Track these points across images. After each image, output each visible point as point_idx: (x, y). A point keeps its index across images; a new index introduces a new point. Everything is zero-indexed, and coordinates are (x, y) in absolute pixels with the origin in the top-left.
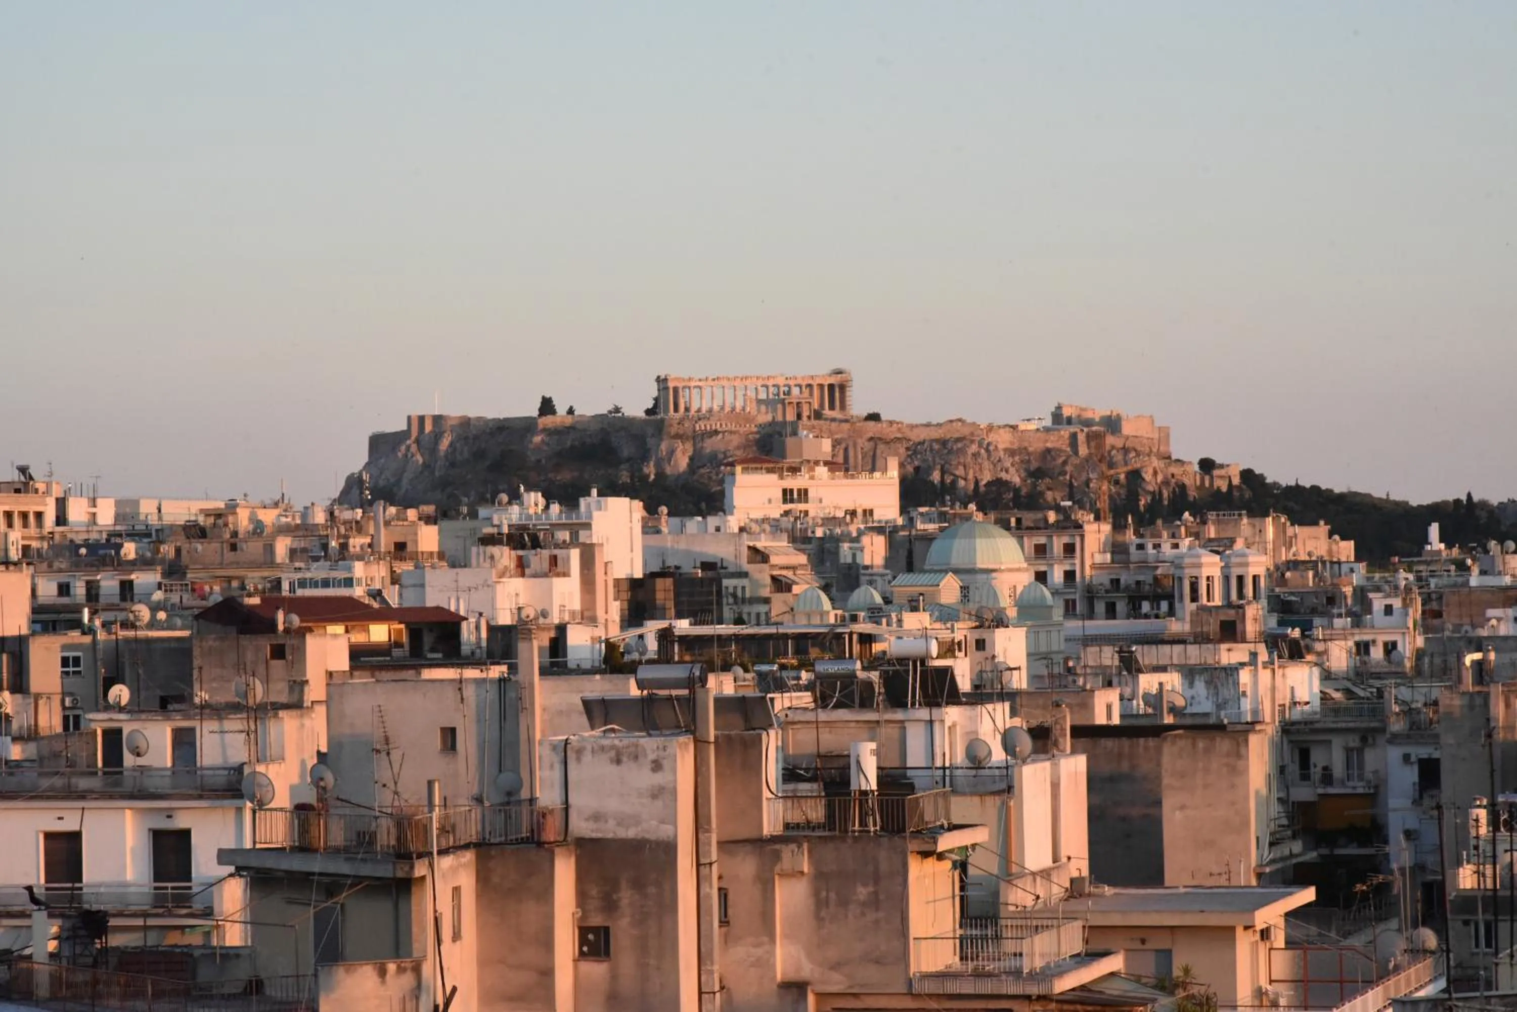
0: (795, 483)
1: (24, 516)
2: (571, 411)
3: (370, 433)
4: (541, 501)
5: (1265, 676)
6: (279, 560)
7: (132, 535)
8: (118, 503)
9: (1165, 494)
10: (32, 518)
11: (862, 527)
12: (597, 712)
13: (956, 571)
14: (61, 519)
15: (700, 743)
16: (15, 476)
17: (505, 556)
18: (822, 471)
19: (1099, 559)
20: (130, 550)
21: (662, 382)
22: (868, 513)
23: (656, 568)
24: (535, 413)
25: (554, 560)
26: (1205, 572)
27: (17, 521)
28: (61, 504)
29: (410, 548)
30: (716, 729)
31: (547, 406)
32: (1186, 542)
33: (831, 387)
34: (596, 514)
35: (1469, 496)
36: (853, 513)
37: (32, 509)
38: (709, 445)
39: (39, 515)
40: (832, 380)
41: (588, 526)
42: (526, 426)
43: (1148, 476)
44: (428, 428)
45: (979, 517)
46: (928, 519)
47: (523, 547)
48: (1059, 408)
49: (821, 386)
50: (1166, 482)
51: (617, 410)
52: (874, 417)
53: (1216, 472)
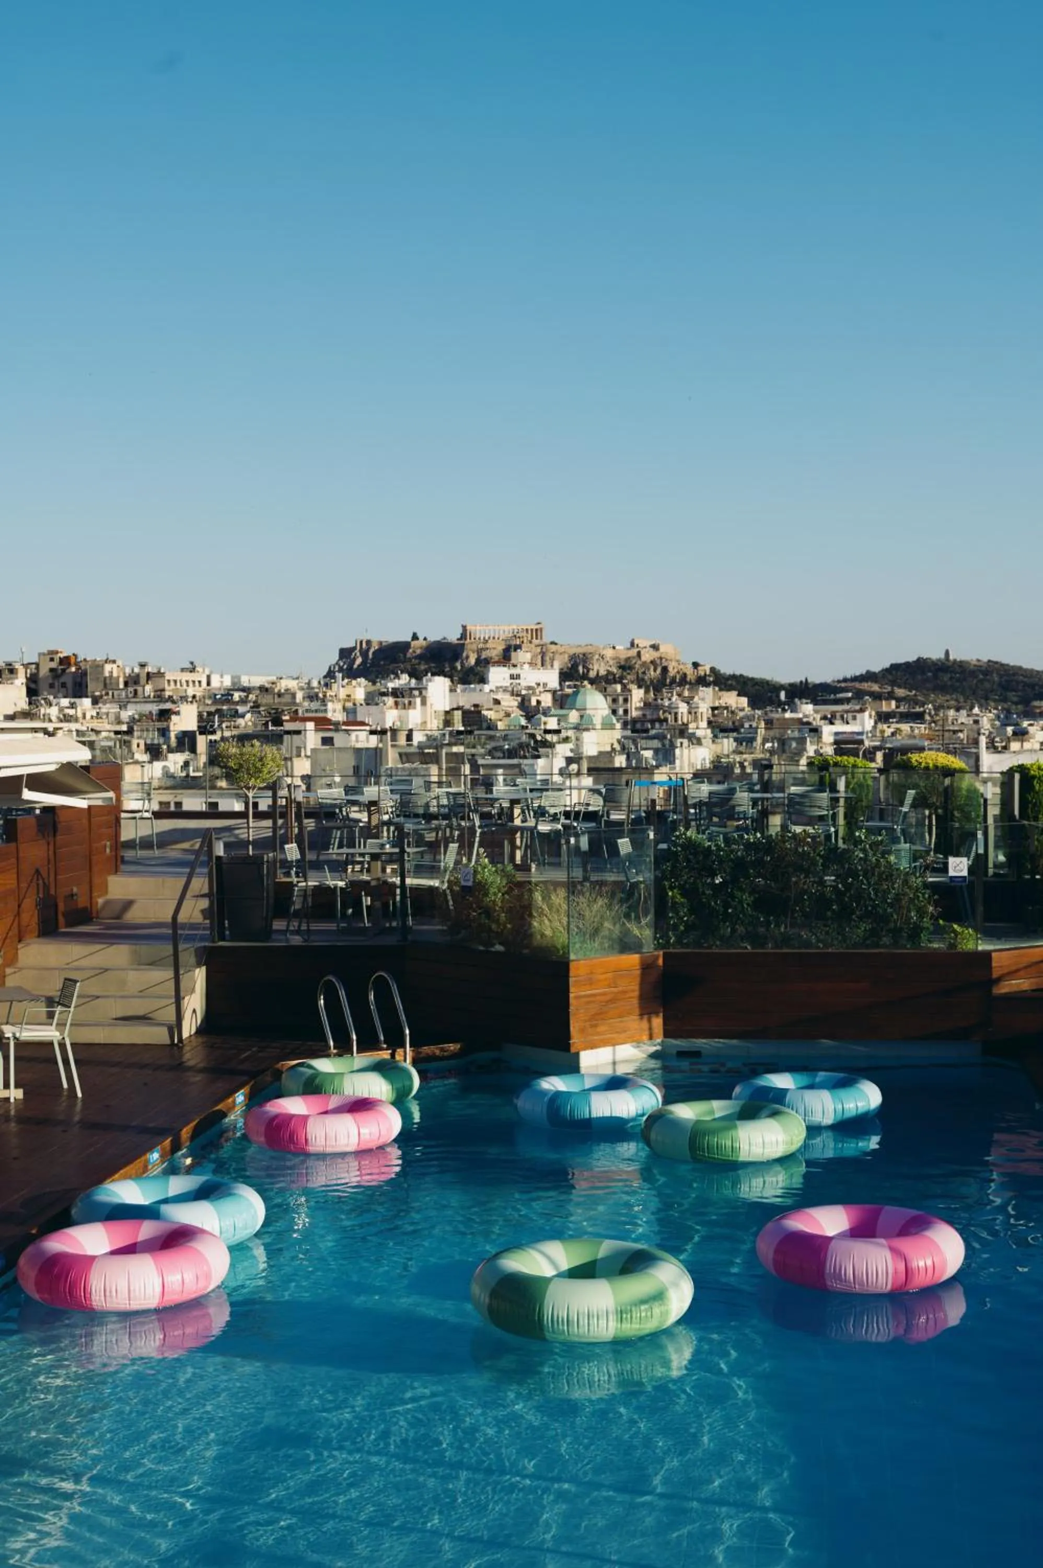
0: (515, 671)
1: (194, 682)
2: (425, 639)
3: (340, 647)
4: (408, 678)
5: (686, 751)
6: (298, 701)
7: (238, 690)
8: (233, 678)
9: (678, 677)
10: (197, 683)
11: (542, 690)
12: (404, 758)
13: (578, 710)
14: (208, 684)
15: (440, 769)
16: (190, 666)
17: (390, 701)
18: (526, 666)
19: (638, 705)
20: (237, 696)
21: (464, 628)
22: (545, 685)
23: (455, 706)
24: (409, 639)
25: (410, 703)
26: (680, 710)
27: (191, 684)
28: (209, 677)
29: (352, 697)
30: (447, 763)
31: (415, 637)
32: (675, 698)
33: (537, 630)
34: (430, 684)
35: (806, 680)
36: (538, 685)
37: (197, 679)
38: (484, 655)
39: (200, 682)
40: (534, 627)
41: (426, 688)
42: (406, 645)
43: (670, 669)
44: (364, 645)
45: (589, 686)
46: (569, 687)
47: (398, 697)
48: (633, 640)
49: (532, 630)
50: (678, 672)
51: (445, 638)
52: (553, 643)
53: (700, 668)
